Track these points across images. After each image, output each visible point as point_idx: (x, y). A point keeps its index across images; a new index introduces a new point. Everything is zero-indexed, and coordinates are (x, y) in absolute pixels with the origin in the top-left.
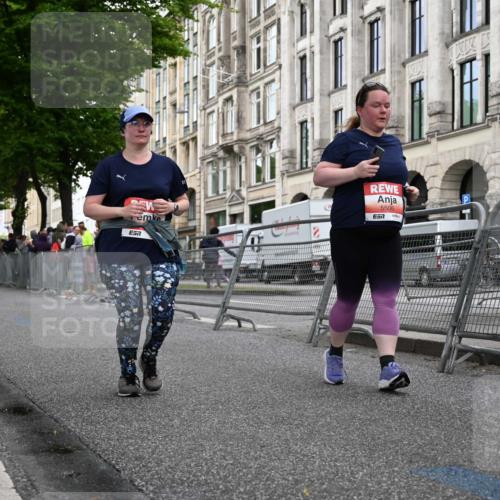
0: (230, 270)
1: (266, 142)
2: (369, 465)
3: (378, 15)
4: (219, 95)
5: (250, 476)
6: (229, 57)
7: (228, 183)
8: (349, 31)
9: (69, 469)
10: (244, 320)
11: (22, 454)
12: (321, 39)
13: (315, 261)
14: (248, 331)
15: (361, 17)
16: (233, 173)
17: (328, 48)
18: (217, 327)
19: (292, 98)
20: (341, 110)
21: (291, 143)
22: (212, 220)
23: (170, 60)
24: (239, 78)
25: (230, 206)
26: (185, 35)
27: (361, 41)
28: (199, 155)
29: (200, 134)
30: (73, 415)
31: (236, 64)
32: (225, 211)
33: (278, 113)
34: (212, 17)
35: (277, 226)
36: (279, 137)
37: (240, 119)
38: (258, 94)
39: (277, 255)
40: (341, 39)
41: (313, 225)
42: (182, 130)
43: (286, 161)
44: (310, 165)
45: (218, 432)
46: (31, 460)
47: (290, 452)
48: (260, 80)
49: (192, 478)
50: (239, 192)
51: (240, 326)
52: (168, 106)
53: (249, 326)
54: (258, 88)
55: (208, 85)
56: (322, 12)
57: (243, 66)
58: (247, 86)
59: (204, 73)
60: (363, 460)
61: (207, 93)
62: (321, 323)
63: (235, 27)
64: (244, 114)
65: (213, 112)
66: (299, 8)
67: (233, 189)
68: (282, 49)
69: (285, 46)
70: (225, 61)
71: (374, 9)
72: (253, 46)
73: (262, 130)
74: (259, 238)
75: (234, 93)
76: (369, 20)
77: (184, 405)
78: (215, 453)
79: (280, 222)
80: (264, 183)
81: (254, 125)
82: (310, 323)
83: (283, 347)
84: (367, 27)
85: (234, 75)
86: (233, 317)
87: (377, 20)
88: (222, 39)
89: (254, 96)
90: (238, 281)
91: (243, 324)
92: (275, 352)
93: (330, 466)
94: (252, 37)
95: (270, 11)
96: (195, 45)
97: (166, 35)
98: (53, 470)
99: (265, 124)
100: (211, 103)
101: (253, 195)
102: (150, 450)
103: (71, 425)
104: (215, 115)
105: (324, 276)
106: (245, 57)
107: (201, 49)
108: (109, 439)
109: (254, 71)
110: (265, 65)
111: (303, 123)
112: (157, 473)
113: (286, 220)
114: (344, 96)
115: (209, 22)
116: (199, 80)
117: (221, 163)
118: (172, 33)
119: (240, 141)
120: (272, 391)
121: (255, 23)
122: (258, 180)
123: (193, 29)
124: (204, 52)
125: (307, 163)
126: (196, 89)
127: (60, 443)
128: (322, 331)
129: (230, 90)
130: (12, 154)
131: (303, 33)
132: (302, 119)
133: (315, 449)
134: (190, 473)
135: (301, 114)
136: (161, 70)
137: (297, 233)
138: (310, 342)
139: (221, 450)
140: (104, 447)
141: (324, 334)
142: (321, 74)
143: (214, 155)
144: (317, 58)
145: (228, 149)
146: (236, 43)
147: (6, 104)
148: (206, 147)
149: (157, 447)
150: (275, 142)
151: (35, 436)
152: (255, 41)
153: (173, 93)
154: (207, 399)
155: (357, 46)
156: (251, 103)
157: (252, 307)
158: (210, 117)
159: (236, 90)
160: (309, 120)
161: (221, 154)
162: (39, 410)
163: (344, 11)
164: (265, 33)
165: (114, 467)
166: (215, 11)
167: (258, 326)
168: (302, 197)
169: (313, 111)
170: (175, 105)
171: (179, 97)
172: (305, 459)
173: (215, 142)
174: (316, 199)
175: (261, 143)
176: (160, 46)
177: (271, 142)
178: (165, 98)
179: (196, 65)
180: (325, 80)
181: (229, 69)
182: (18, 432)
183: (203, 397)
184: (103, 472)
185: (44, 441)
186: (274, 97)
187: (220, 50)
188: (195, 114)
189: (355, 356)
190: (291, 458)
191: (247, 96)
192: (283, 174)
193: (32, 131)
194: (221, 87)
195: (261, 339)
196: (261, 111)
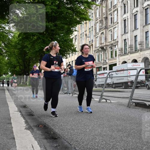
0: (103, 84)
1: (114, 46)
2: (147, 145)
3: (148, 7)
4: (100, 32)
5: (110, 147)
6: (102, 20)
7: (102, 58)
8: (139, 12)
9: (56, 144)
10: (108, 100)
11: (42, 139)
12: (130, 15)
13: (129, 82)
14: (109, 103)
15: (143, 8)
16: (104, 55)
17: (133, 17)
18: (99, 102)
19: (122, 32)
20: (137, 36)
21: (121, 46)
22: (98, 69)
23: (85, 22)
24: (105, 26)
25: (103, 65)
26: (89, 14)
27: (143, 15)
28: (94, 50)
29: (94, 44)
30: (57, 128)
31: (104, 22)
32: (101, 67)
33: (117, 37)
34: (97, 8)
35: (118, 71)
36: (118, 44)
37: (106, 39)
38: (111, 31)
39: (117, 80)
40: (136, 14)
41: (128, 71)
42: (88, 42)
43: (120, 51)
44: (127, 52)
45: (101, 133)
46: (45, 141)
47: (122, 140)
48: (112, 27)
49: (93, 147)
50: (106, 60)
51: (106, 101)
52: (84, 35)
53: (109, 101)
54: (111, 29)
55: (96, 29)
56: (131, 6)
57: (107, 23)
58: (108, 29)
59: (95, 25)
60: (145, 143)
61: (96, 31)
62: (131, 101)
63: (104, 11)
64: (107, 37)
65: (98, 37)
66: (124, 5)
67: (104, 60)
68: (118, 18)
69: (119, 17)
70: (101, 21)
71: (147, 5)
72: (110, 17)
73: (112, 42)
74: (112, 75)
75: (104, 31)
76: (145, 8)
77: (90, 125)
78: (100, 140)
79: (118, 70)
80: (113, 58)
81: (110, 41)
82: (128, 101)
83: (120, 108)
84: (144, 10)
85: (104, 26)
86: (104, 99)
87: (148, 8)
88: (100, 15)
89: (110, 32)
90: (106, 88)
91: (107, 101)
92: (118, 110)
93: (135, 145)
94: (109, 14)
95: (115, 6)
96: (93, 17)
97: (84, 14)
98: (52, 144)
99: (114, 40)
100: (97, 34)
101: (110, 62)
102: (80, 139)
103: (57, 131)
104: (98, 38)
105: (132, 86)
106: (107, 20)
107: (94, 18)
108: (68, 135)
109: (110, 24)
110: (113, 23)
111: (125, 40)
112: (82, 146)
113: (120, 69)
114: (137, 31)
115: (96, 10)
116: (93, 27)
117: (100, 52)
118: (85, 14)
119: (106, 45)
120: (116, 121)
121: (110, 10)
122: (111, 57)
123: (91, 12)
124: (95, 19)
125: (126, 52)
126: (93, 30)
127: (54, 136)
128: (132, 103)
129: (103, 30)
130: (38, 50)
131: (125, 13)
132: (124, 39)
133: (130, 139)
134: (92, 146)
135: (124, 37)
136: (82, 25)
137: (124, 73)
138: (128, 106)
139: (101, 139)
140: (66, 137)
141: (132, 104)
142: (130, 25)
143: (98, 50)
144: (129, 20)
145: (102, 48)
146: (104, 16)
147: (37, 36)
148: (96, 47)
149: (82, 138)
150: (116, 46)
151: (46, 134)
152: (110, 15)
153: (86, 31)
154: (97, 124)
155: (141, 16)
156: (109, 34)
157: (110, 96)
158: (97, 38)
159: (104, 30)
160: (127, 39)
161: (100, 49)
162: (47, 126)
163: (137, 6)
164: (113, 13)
165: (70, 144)
166: (98, 7)
167: (112, 102)
168: (125, 62)
169: (128, 36)
170: (86, 35)
171: (88, 33)
172: (127, 142)
173: (98, 46)
174: (129, 63)
175: (112, 46)
176: (82, 17)
177: (115, 46)
178: (83, 33)
179: (92, 23)
180: (132, 27)
181: (102, 24)
182: (41, 132)
183: (96, 123)
184: (66, 145)
185: (49, 135)
186: (116, 32)
187: (100, 18)
188: (92, 38)
189: (142, 111)
190: (123, 142)
191: (108, 32)
192: (119, 55)
193: (44, 43)
194: (100, 29)
195: (113, 106)
196: (112, 36)
